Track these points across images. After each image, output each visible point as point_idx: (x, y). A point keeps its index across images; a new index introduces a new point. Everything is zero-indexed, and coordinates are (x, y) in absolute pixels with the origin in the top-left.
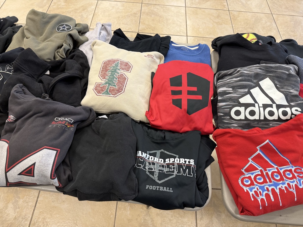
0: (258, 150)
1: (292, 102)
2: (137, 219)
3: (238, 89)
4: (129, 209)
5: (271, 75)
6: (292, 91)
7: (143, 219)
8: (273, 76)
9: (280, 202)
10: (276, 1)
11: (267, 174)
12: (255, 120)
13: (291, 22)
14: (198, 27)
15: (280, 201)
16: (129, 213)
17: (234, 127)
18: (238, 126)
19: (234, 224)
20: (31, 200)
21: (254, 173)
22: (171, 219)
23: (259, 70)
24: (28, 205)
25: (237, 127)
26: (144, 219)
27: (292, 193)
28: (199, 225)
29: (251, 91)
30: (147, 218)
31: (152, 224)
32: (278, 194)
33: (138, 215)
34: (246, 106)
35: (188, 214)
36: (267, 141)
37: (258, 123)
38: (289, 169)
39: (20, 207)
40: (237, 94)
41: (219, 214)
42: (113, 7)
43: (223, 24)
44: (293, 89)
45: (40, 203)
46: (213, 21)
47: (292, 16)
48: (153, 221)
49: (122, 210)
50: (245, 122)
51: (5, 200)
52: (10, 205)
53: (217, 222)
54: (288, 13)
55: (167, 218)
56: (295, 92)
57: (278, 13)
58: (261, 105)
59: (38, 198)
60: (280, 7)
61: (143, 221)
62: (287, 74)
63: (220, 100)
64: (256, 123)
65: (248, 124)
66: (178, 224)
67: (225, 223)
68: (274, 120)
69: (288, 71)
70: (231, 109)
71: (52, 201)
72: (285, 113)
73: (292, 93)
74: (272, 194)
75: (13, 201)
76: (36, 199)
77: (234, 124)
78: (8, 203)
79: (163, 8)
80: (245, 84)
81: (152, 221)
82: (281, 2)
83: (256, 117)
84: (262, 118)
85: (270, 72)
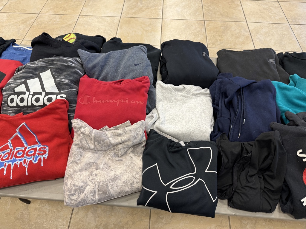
0: (16, 132)
1: (62, 90)
2: (14, 214)
3: (18, 80)
4: (9, 204)
5: (52, 68)
6: (64, 80)
7: (20, 213)
8: (53, 68)
9: (10, 176)
10: (212, 9)
11: (14, 152)
12: (24, 106)
13: (222, 28)
14: (128, 35)
15: (11, 174)
16: (8, 207)
17: (10, 113)
18: (13, 113)
19: (108, 219)
21: (5, 152)
22: (48, 213)
23: (43, 63)
25: (11, 113)
26: (22, 213)
27: (25, 168)
28: (73, 219)
29: (28, 81)
30: (24, 213)
31: (27, 218)
32: (12, 168)
33: (17, 210)
34: (19, 94)
35: (65, 209)
36: (24, 123)
37: (27, 109)
38: (34, 148)
40: (15, 84)
41: (96, 208)
42: (51, 20)
43: (152, 32)
44: (66, 78)
46: (144, 29)
47: (224, 22)
48: (30, 215)
49: (3, 205)
50: (17, 108)
53: (91, 216)
54: (220, 19)
55: (44, 212)
56: (66, 81)
57: (211, 20)
58: (32, 93)
60: (214, 14)
61: (19, 215)
62: (66, 65)
63: (4, 90)
64: (25, 109)
65: (19, 110)
66: (53, 218)
67: (98, 217)
68: (40, 106)
69: (66, 63)
70: (8, 97)
72: (49, 100)
73: (64, 82)
74: (7, 169)
77: (9, 110)
79: (99, 18)
80: (25, 75)
81: (28, 215)
82: (217, 9)
83: (25, 104)
84: (29, 104)
85: (53, 64)
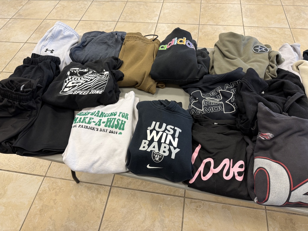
20: (176, 221)
24: (174, 225)
39: (167, 226)
45: (186, 225)
51: (151, 218)
52: (157, 224)
59: (183, 218)
71: (198, 224)
75: (159, 219)
76: (181, 219)
78: (154, 221)
